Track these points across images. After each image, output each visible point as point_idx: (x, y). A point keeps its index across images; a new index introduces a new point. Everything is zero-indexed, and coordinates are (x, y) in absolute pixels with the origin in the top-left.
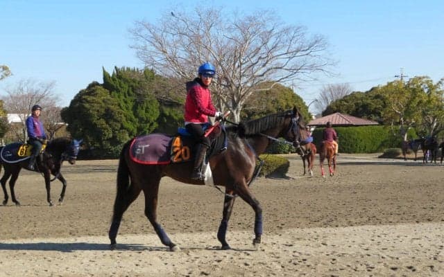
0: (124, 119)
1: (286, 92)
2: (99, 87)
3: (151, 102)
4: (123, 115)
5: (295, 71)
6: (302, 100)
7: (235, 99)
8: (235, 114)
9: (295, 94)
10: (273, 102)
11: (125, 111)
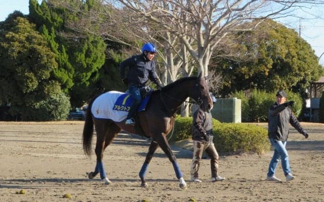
0: (56, 65)
1: (287, 35)
2: (22, 19)
3: (95, 43)
4: (53, 60)
5: (290, 5)
6: (309, 47)
7: (203, 42)
8: (201, 64)
9: (300, 39)
10: (269, 48)
11: (57, 54)
